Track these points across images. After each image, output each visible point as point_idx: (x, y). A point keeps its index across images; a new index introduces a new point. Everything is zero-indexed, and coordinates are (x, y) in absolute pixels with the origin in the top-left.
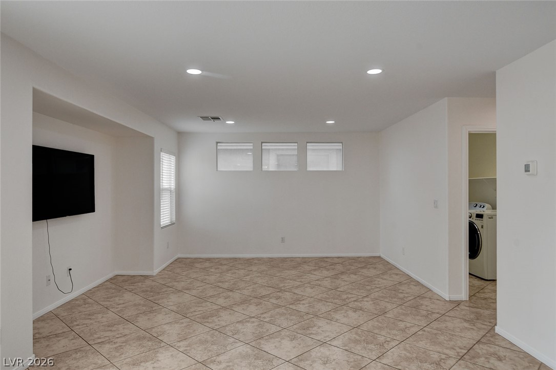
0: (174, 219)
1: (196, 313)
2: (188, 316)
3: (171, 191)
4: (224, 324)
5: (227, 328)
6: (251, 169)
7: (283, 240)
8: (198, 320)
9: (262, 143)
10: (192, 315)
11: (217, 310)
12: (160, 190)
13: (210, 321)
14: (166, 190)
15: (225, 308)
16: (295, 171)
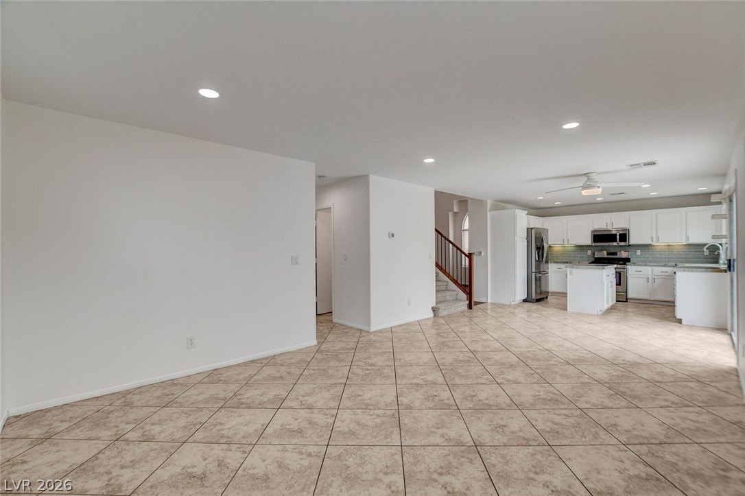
1: (566, 412)
2: (579, 411)
4: (536, 387)
5: (535, 381)
8: (565, 400)
10: (572, 411)
11: (533, 407)
13: (551, 395)
15: (520, 408)
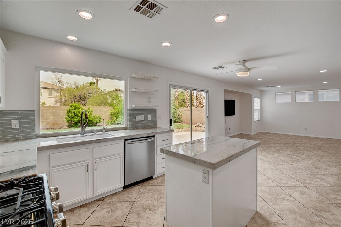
0: (259, 119)
3: (258, 110)
6: (291, 102)
7: (306, 129)
9: (295, 92)
12: (254, 109)
14: (256, 109)
16: (312, 102)
